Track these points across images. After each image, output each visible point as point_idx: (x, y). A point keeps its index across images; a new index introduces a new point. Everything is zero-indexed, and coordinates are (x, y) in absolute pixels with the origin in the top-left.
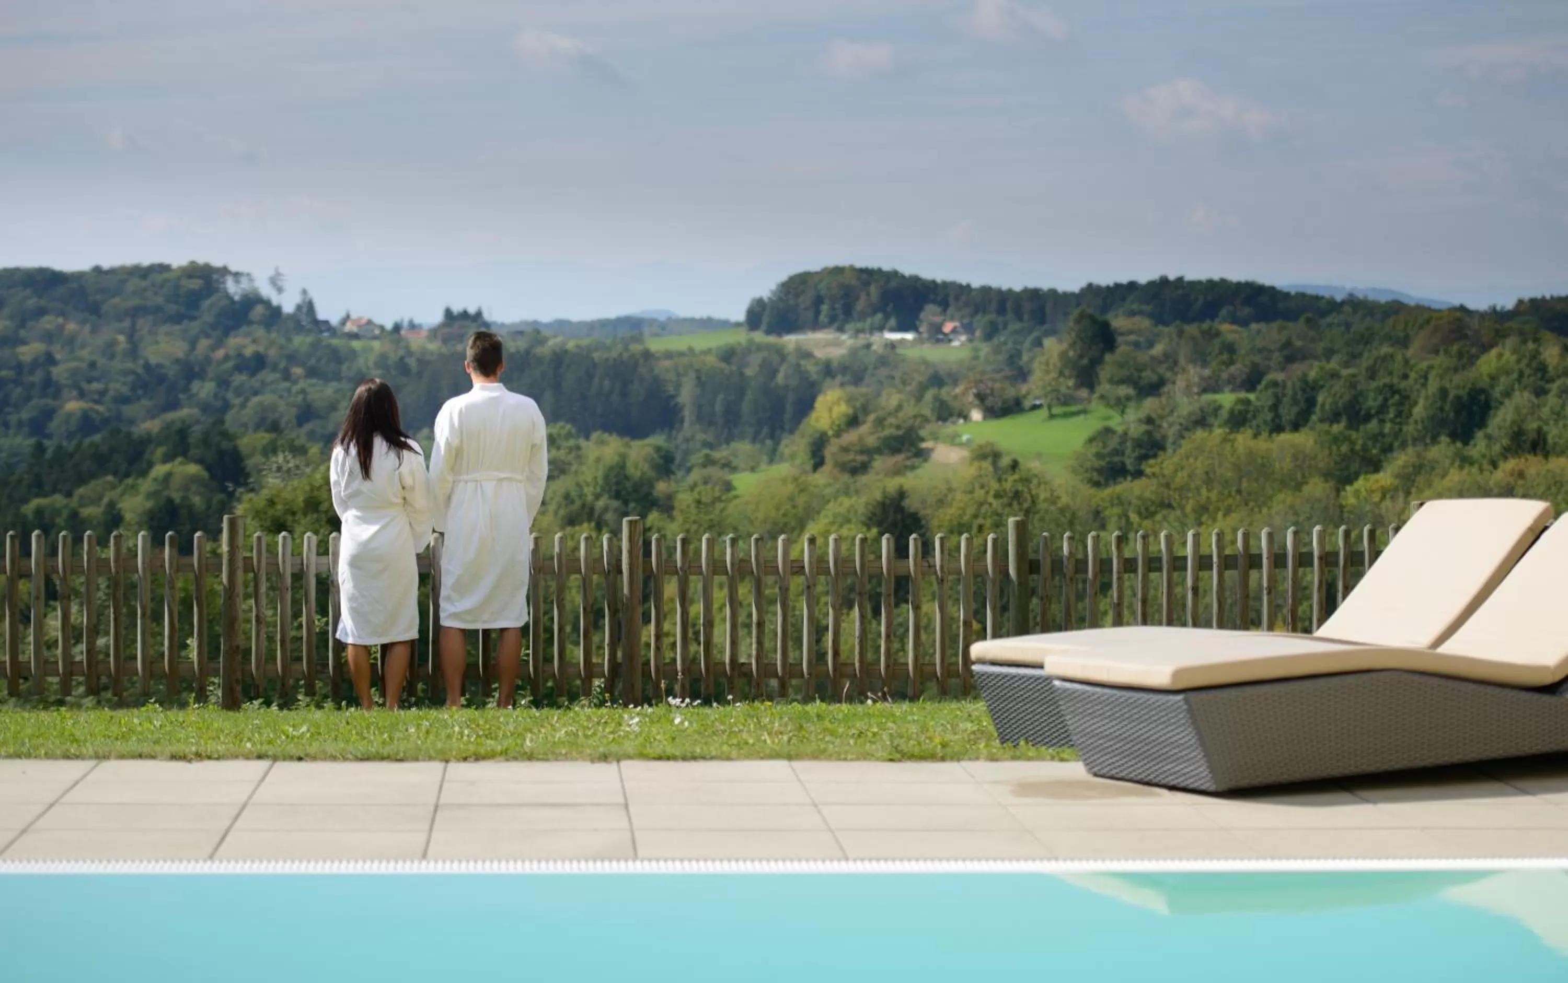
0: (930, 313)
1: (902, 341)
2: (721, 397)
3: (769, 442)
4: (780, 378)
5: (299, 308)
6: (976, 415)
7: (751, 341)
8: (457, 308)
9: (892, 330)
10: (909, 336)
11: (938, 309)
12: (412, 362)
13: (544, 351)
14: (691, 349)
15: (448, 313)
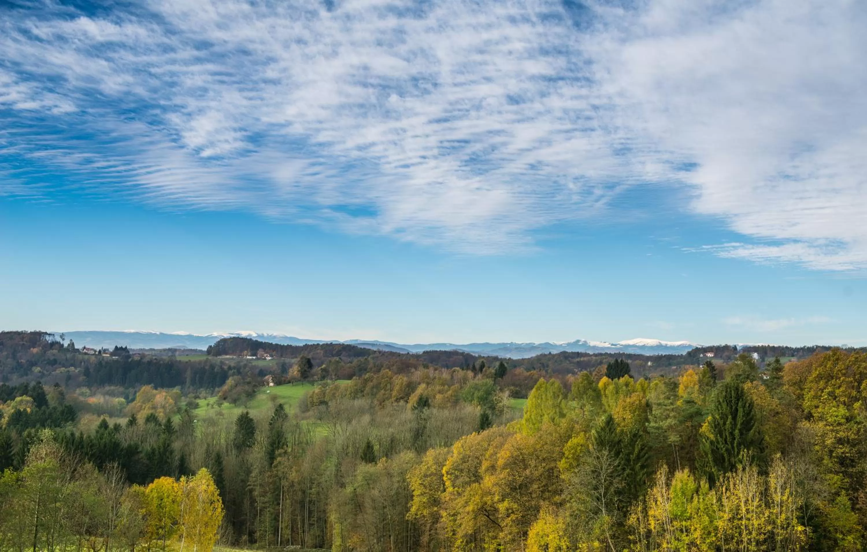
0: (260, 352)
1: (253, 359)
2: (198, 376)
3: (212, 389)
4: (216, 370)
5: (69, 345)
6: (271, 384)
7: (207, 359)
8: (119, 346)
9: (249, 356)
10: (254, 358)
11: (262, 350)
12: (104, 363)
13: (146, 360)
14: (190, 361)
15: (116, 347)
